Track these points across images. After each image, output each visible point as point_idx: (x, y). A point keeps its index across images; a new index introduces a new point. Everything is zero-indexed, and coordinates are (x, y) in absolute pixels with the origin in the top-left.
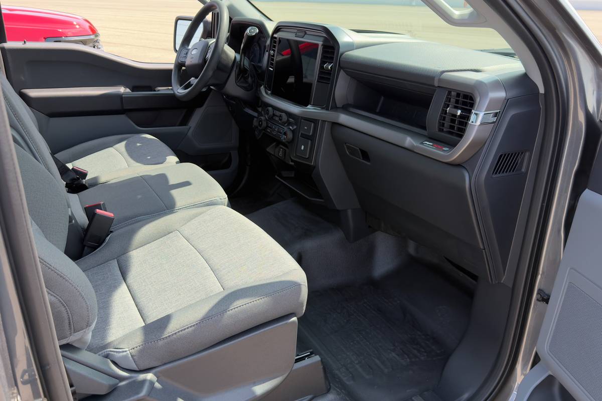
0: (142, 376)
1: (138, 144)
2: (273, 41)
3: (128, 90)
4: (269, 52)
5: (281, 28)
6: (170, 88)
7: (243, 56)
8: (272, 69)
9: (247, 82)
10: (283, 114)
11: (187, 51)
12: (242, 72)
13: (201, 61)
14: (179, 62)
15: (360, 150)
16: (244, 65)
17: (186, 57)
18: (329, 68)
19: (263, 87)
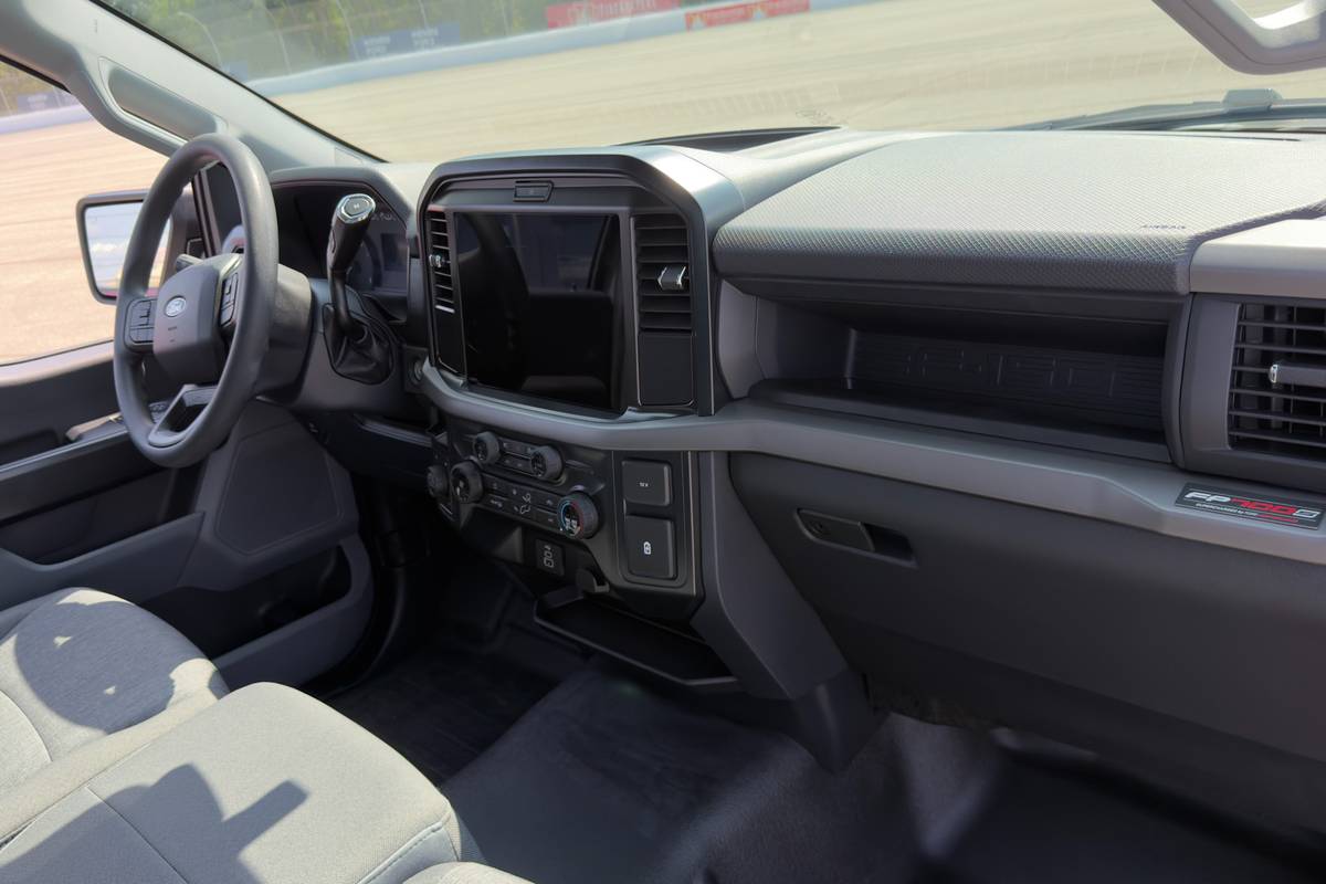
1: (60, 641)
2: (428, 224)
4: (426, 260)
5: (450, 183)
6: (112, 417)
7: (339, 287)
8: (452, 311)
9: (368, 359)
10: (544, 451)
11: (146, 306)
12: (346, 334)
13: (207, 334)
14: (129, 342)
15: (867, 526)
16: (348, 311)
17: (148, 326)
18: (679, 282)
19: (427, 362)
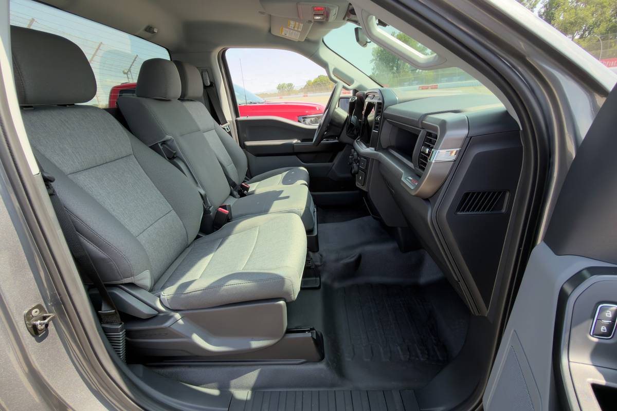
0: (173, 313)
3: (299, 141)
